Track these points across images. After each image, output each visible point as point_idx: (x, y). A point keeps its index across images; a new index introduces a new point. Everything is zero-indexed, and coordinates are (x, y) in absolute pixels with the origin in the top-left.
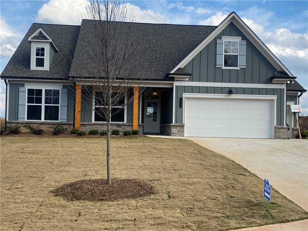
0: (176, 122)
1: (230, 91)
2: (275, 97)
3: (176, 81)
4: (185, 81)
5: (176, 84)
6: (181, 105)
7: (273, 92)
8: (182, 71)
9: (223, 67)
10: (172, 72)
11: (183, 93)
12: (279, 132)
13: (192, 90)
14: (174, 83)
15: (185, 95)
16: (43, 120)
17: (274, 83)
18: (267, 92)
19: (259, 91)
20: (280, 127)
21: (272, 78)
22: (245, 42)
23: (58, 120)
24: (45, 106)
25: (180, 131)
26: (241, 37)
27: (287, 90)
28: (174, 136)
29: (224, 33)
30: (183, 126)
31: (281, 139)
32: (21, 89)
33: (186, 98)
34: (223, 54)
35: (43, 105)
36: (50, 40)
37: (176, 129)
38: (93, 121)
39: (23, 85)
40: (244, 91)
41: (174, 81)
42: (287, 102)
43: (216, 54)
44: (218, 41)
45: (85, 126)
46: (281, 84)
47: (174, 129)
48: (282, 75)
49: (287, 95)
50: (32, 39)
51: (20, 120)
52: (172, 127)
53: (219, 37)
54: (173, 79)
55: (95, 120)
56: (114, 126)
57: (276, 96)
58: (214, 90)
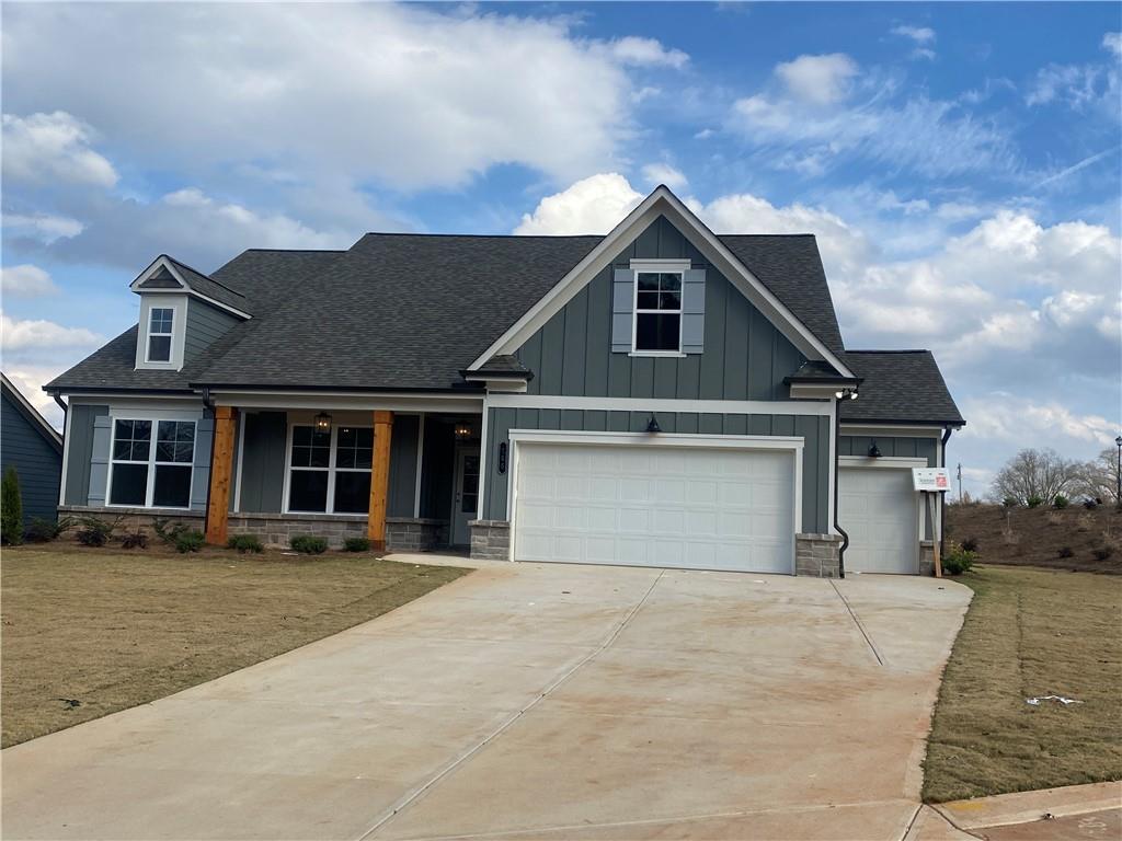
0: (487, 516)
1: (652, 424)
2: (797, 444)
3: (491, 393)
4: (517, 393)
5: (490, 402)
6: (502, 464)
7: (790, 425)
8: (505, 366)
9: (633, 351)
10: (475, 367)
11: (510, 430)
12: (810, 555)
13: (538, 419)
14: (485, 401)
15: (516, 436)
16: (149, 505)
17: (794, 400)
18: (770, 425)
19: (745, 424)
20: (810, 536)
21: (787, 383)
22: (700, 275)
23: (187, 506)
24: (157, 466)
25: (496, 543)
26: (689, 260)
27: (839, 420)
28: (478, 557)
29: (637, 250)
30: (505, 529)
31: (817, 575)
32: (99, 421)
33: (521, 444)
34: (632, 313)
35: (152, 463)
36: (186, 289)
37: (485, 538)
38: (285, 509)
39: (105, 411)
40: (698, 423)
41: (484, 392)
42: (840, 457)
43: (611, 313)
44: (619, 274)
45: (262, 522)
46: (818, 400)
47: (479, 537)
48: (818, 374)
49: (841, 434)
50: (140, 286)
51: (92, 506)
52: (473, 530)
53: (622, 262)
54: (480, 388)
55: (291, 509)
56: (340, 526)
57: (803, 438)
58: (605, 421)
